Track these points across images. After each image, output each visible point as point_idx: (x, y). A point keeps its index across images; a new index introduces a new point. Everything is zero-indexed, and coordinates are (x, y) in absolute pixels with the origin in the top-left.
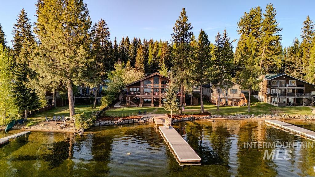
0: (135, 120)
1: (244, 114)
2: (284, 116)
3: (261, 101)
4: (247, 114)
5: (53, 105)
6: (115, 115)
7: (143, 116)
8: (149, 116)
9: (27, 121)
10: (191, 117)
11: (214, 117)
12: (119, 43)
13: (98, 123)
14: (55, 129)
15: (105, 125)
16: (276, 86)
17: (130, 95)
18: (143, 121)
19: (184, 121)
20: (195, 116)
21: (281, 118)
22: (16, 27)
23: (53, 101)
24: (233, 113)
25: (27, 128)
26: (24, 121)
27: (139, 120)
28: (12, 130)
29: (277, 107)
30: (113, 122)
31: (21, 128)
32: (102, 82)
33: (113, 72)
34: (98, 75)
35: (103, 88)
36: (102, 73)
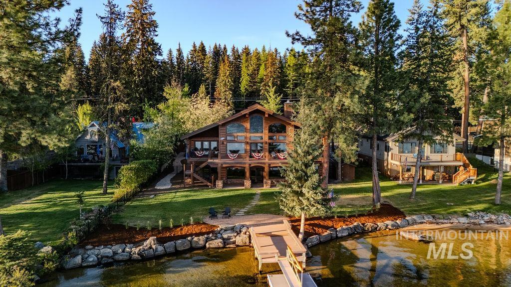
0: (196, 239)
1: (490, 211)
7: (221, 224)
8: (237, 223)
10: (355, 224)
11: (415, 222)
13: (78, 259)
15: (99, 263)
17: (195, 159)
18: (218, 243)
19: (338, 239)
20: (362, 219)
24: (459, 209)
30: (128, 249)
32: (122, 128)
33: (161, 106)
34: (112, 110)
35: (133, 142)
36: (120, 107)
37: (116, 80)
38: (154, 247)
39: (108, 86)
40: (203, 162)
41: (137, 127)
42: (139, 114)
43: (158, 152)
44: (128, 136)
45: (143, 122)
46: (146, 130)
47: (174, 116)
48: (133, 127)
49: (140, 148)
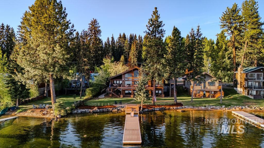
0: (109, 109)
1: (215, 105)
2: (255, 108)
3: (239, 94)
4: (218, 105)
5: (45, 95)
6: (92, 104)
7: (118, 106)
8: (123, 105)
9: (18, 108)
10: (162, 107)
11: (185, 108)
12: (116, 39)
13: (76, 111)
14: (38, 115)
15: (81, 113)
16: (253, 79)
17: (113, 87)
18: (116, 110)
19: (155, 110)
20: (166, 106)
21: (251, 109)
22: (20, 28)
23: (45, 92)
24: (205, 105)
25: (16, 114)
26: (15, 109)
27: (113, 109)
28: (5, 115)
29: (252, 99)
30: (89, 110)
31: (12, 113)
32: (87, 75)
33: (102, 66)
34: (84, 69)
35: (90, 81)
36: (86, 68)
37: (85, 58)
38: (97, 110)
39: (82, 60)
40: (116, 88)
41: (92, 75)
42: (93, 70)
43: (100, 85)
44: (89, 78)
45: (94, 73)
46: (95, 76)
47: (107, 70)
48: (91, 75)
49: (93, 83)
